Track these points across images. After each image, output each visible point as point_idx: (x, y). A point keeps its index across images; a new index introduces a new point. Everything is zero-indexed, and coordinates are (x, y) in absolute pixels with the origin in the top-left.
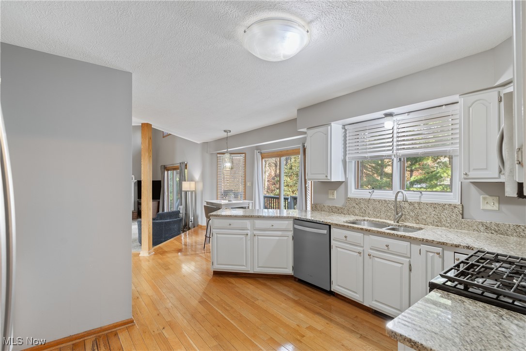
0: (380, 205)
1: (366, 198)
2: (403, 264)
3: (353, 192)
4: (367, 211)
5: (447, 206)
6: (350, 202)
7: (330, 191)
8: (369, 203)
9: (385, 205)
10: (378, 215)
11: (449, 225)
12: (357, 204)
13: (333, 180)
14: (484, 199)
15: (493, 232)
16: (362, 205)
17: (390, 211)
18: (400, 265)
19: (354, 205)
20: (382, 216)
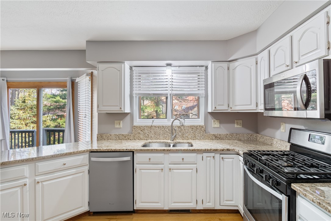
0: (159, 130)
1: (148, 125)
2: (192, 169)
3: (138, 122)
4: (150, 135)
5: (198, 127)
6: (136, 129)
7: (116, 121)
8: (151, 129)
9: (163, 130)
10: (158, 137)
11: (199, 138)
12: (141, 131)
13: (125, 112)
14: (214, 121)
15: (218, 139)
16: (146, 131)
17: (166, 133)
18: (190, 171)
19: (140, 131)
20: (161, 137)
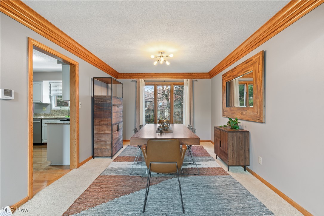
1: (59, 110)
3: (54, 107)
4: (59, 114)
6: (53, 111)
7: (43, 108)
13: (44, 103)
20: (65, 115)
